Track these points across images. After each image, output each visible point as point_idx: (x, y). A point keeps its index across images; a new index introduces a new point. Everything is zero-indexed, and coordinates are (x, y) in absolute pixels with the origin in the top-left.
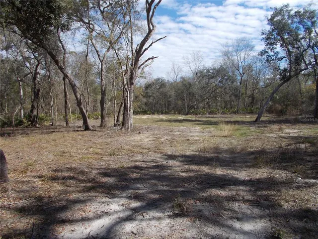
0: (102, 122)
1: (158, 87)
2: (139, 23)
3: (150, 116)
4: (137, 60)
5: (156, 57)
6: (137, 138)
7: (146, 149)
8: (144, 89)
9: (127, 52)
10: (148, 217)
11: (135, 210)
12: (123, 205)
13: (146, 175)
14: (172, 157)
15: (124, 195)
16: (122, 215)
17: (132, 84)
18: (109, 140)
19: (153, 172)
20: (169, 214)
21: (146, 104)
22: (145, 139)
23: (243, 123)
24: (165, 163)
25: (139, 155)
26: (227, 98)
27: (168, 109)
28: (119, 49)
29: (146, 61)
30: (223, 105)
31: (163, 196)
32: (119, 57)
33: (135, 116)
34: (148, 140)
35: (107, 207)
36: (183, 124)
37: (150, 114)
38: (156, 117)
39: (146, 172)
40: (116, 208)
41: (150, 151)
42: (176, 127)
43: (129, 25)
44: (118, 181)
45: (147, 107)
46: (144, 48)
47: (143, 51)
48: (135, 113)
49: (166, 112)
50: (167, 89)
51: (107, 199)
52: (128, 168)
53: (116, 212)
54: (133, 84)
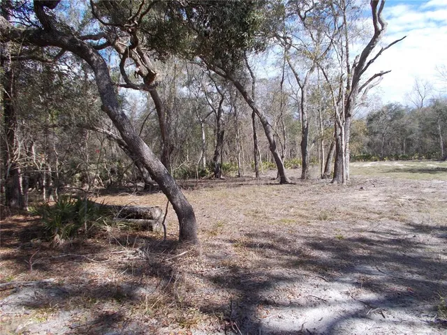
0: (303, 171)
1: (390, 118)
3: (377, 164)
4: (356, 79)
5: (387, 72)
6: (358, 196)
7: (374, 213)
8: (365, 122)
9: (340, 69)
10: (391, 318)
11: (368, 304)
12: (347, 293)
13: (380, 253)
14: (421, 229)
15: (348, 279)
16: (348, 308)
17: (348, 115)
18: (316, 198)
19: (392, 249)
20: (429, 319)
21: (369, 145)
22: (373, 198)
24: (410, 236)
25: (365, 222)
27: (407, 152)
28: (328, 67)
29: (371, 79)
31: (415, 290)
32: (329, 79)
33: (352, 164)
34: (377, 199)
35: (324, 293)
36: (437, 175)
37: (376, 161)
38: (387, 164)
39: (379, 248)
40: (337, 296)
41: (382, 217)
42: (422, 179)
44: (336, 258)
45: (371, 150)
46: (368, 60)
47: (365, 65)
48: (354, 159)
49: (403, 156)
50: (404, 120)
51: (323, 282)
52: (349, 239)
53: (337, 302)
54: (350, 115)
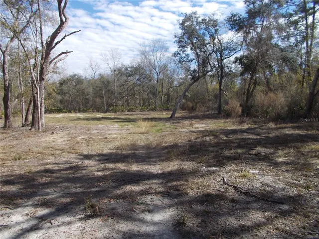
0: (6, 122)
1: (75, 84)
2: (50, 13)
3: (66, 115)
4: (48, 53)
5: (70, 52)
6: (50, 138)
7: (59, 150)
8: (58, 85)
9: (35, 43)
10: (57, 223)
11: (42, 218)
12: (27, 215)
13: (58, 178)
14: (88, 157)
15: (30, 203)
16: (25, 226)
17: (42, 79)
18: (15, 142)
19: (66, 174)
20: (80, 217)
21: (61, 102)
22: (59, 139)
23: (160, 119)
24: (80, 163)
25: (51, 157)
26: (145, 96)
27: (86, 107)
28: (25, 40)
29: (59, 55)
30: (142, 103)
31: (76, 199)
32: (26, 49)
33: (48, 115)
34: (62, 140)
35: (7, 219)
36: (102, 122)
37: (66, 113)
38: (73, 115)
39: (58, 175)
40: (19, 219)
41: (63, 152)
42: (93, 125)
43: (37, 14)
44: (23, 189)
45: (62, 105)
46: (56, 41)
47: (54, 44)
48: (46, 112)
50: (84, 86)
51: (8, 211)
52: (37, 172)
53: (17, 223)
54: (43, 79)
